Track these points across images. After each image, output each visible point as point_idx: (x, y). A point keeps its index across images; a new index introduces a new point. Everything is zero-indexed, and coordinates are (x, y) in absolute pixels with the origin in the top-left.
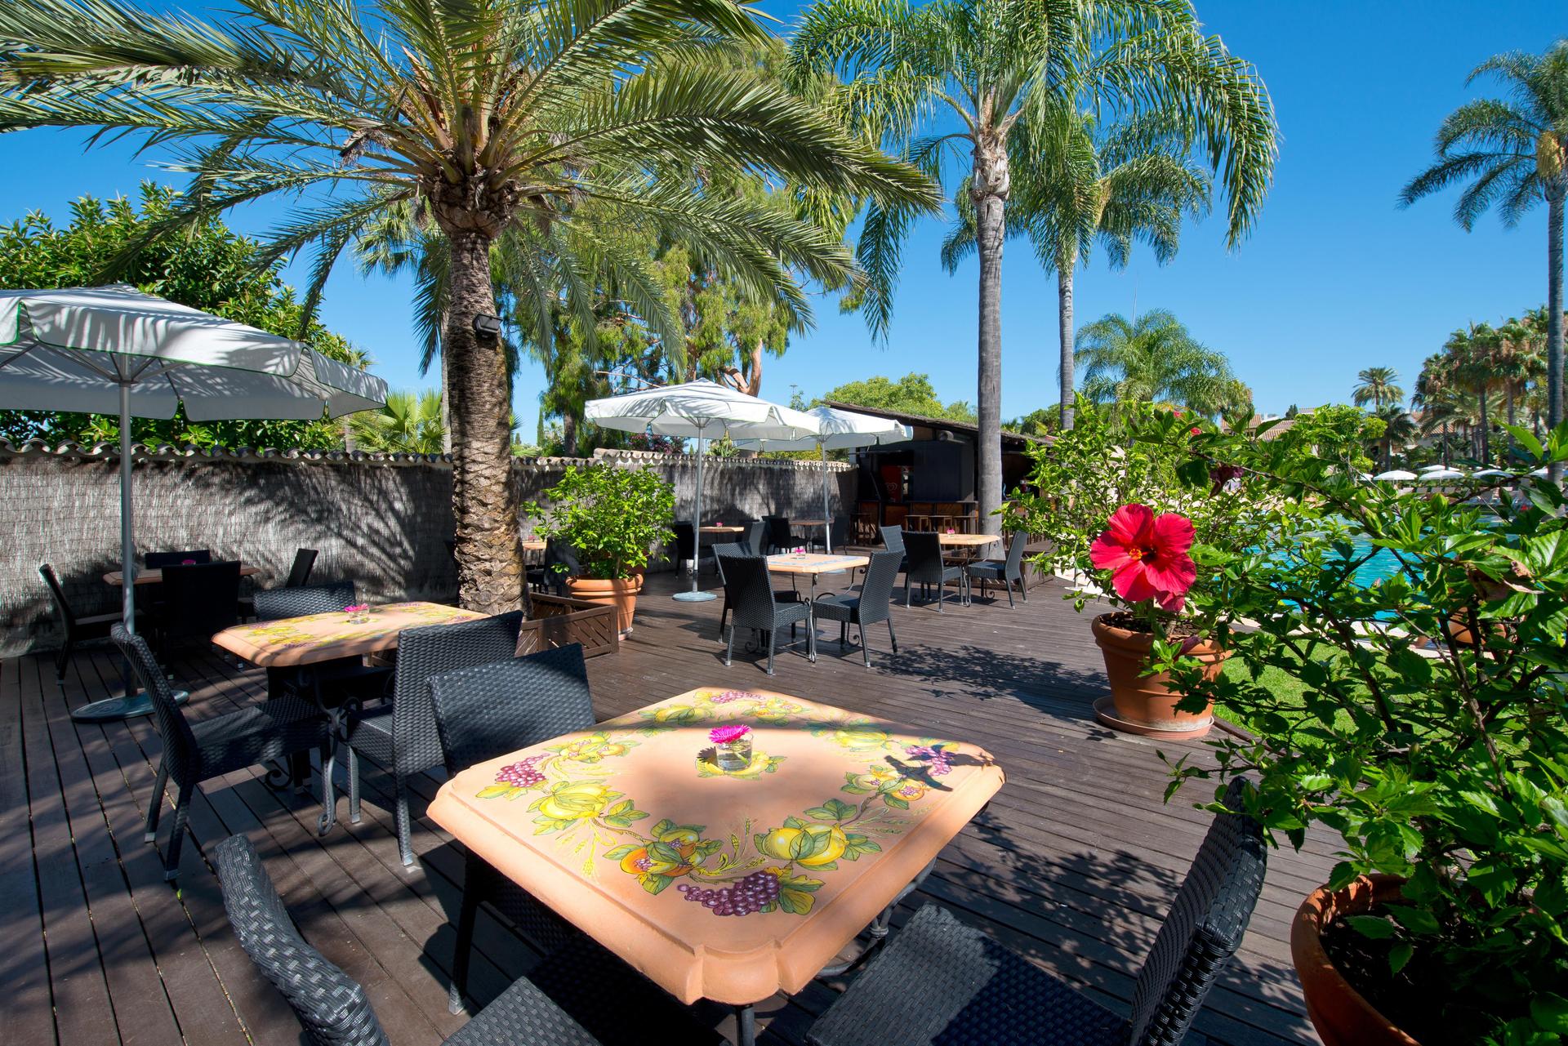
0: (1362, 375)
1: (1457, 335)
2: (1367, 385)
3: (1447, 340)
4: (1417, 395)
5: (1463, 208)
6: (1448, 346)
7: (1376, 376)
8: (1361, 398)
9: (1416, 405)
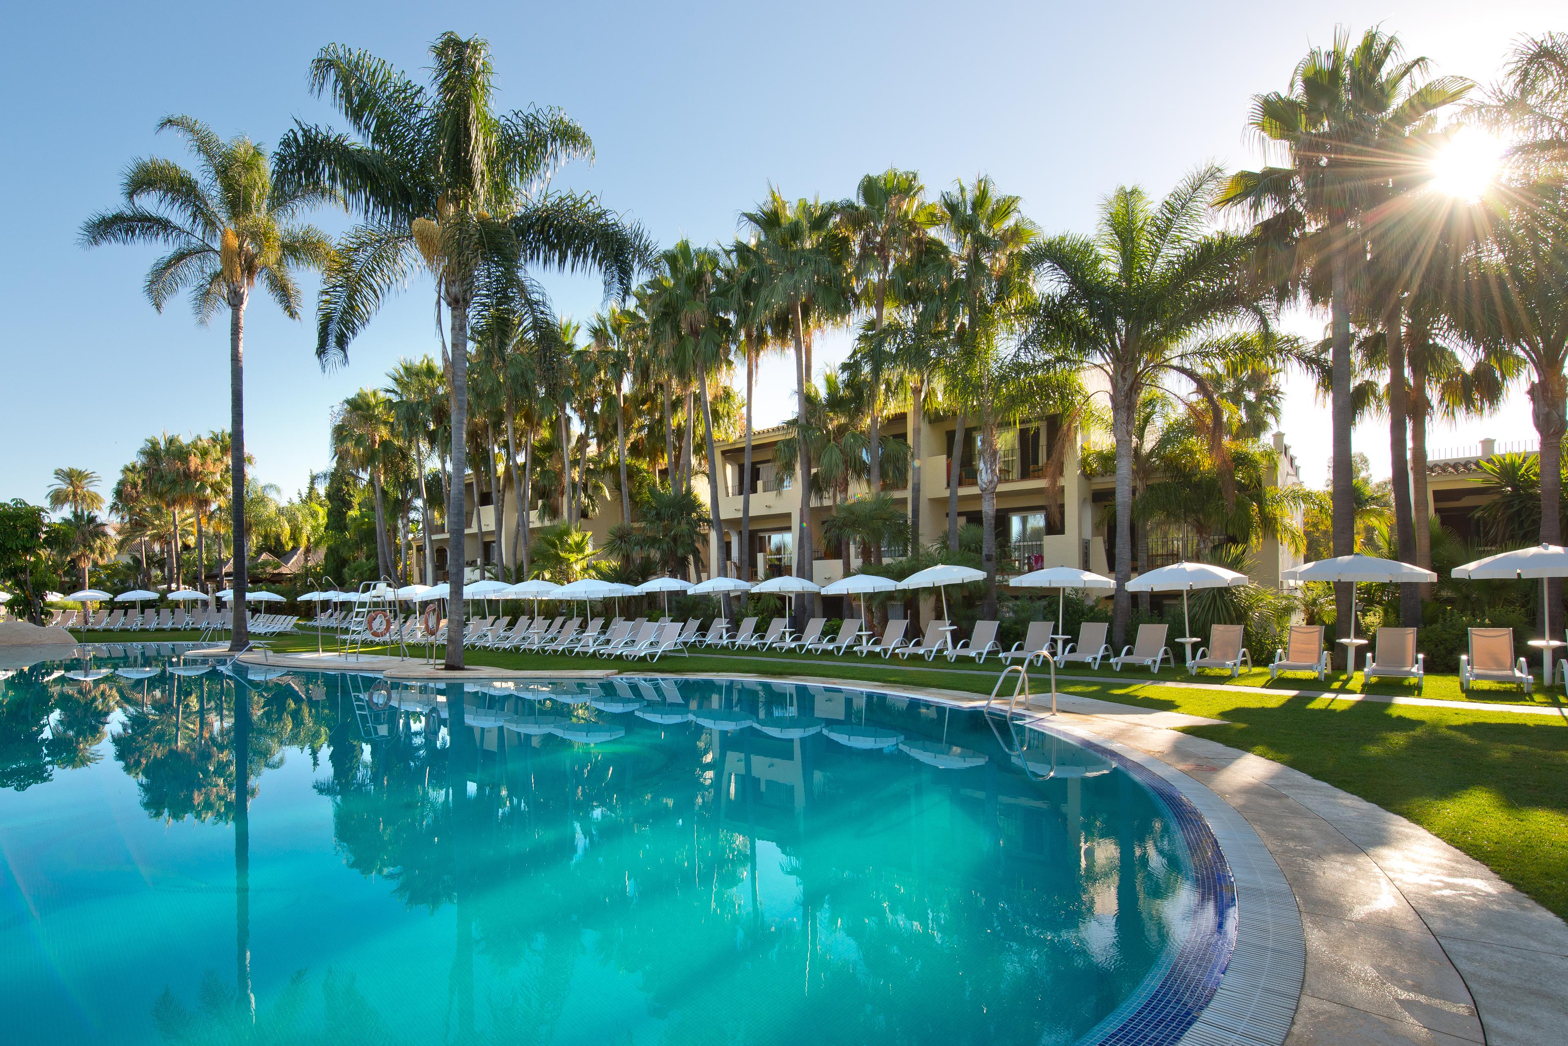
0: (58, 473)
1: (152, 443)
2: (64, 487)
3: (142, 445)
4: (115, 504)
5: (152, 282)
6: (143, 452)
7: (73, 477)
8: (58, 499)
9: (113, 514)
